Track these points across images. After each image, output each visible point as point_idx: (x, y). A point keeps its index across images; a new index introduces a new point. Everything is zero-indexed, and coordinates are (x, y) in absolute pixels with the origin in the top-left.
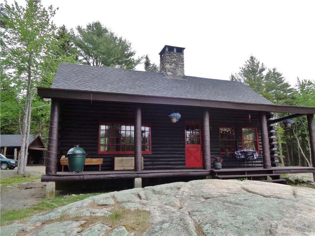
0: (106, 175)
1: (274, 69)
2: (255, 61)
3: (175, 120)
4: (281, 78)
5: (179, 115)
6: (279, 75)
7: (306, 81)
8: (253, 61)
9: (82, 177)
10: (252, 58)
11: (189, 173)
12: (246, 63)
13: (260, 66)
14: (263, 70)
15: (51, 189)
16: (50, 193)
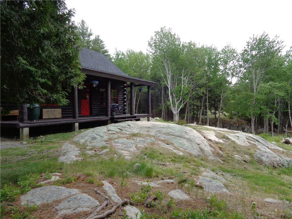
0: (60, 122)
1: (99, 36)
2: (85, 25)
3: (95, 86)
4: (103, 45)
5: (97, 82)
6: (102, 42)
7: (120, 52)
8: (83, 25)
9: (46, 123)
10: (83, 21)
11: (101, 119)
12: (78, 24)
13: (89, 30)
14: (90, 35)
15: (26, 133)
16: (26, 136)
